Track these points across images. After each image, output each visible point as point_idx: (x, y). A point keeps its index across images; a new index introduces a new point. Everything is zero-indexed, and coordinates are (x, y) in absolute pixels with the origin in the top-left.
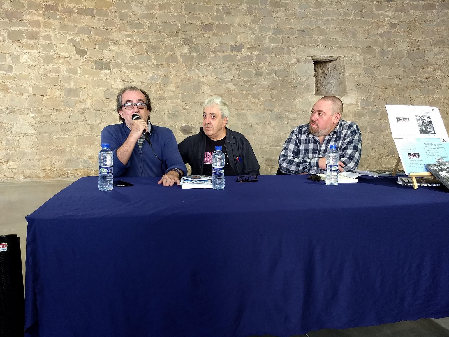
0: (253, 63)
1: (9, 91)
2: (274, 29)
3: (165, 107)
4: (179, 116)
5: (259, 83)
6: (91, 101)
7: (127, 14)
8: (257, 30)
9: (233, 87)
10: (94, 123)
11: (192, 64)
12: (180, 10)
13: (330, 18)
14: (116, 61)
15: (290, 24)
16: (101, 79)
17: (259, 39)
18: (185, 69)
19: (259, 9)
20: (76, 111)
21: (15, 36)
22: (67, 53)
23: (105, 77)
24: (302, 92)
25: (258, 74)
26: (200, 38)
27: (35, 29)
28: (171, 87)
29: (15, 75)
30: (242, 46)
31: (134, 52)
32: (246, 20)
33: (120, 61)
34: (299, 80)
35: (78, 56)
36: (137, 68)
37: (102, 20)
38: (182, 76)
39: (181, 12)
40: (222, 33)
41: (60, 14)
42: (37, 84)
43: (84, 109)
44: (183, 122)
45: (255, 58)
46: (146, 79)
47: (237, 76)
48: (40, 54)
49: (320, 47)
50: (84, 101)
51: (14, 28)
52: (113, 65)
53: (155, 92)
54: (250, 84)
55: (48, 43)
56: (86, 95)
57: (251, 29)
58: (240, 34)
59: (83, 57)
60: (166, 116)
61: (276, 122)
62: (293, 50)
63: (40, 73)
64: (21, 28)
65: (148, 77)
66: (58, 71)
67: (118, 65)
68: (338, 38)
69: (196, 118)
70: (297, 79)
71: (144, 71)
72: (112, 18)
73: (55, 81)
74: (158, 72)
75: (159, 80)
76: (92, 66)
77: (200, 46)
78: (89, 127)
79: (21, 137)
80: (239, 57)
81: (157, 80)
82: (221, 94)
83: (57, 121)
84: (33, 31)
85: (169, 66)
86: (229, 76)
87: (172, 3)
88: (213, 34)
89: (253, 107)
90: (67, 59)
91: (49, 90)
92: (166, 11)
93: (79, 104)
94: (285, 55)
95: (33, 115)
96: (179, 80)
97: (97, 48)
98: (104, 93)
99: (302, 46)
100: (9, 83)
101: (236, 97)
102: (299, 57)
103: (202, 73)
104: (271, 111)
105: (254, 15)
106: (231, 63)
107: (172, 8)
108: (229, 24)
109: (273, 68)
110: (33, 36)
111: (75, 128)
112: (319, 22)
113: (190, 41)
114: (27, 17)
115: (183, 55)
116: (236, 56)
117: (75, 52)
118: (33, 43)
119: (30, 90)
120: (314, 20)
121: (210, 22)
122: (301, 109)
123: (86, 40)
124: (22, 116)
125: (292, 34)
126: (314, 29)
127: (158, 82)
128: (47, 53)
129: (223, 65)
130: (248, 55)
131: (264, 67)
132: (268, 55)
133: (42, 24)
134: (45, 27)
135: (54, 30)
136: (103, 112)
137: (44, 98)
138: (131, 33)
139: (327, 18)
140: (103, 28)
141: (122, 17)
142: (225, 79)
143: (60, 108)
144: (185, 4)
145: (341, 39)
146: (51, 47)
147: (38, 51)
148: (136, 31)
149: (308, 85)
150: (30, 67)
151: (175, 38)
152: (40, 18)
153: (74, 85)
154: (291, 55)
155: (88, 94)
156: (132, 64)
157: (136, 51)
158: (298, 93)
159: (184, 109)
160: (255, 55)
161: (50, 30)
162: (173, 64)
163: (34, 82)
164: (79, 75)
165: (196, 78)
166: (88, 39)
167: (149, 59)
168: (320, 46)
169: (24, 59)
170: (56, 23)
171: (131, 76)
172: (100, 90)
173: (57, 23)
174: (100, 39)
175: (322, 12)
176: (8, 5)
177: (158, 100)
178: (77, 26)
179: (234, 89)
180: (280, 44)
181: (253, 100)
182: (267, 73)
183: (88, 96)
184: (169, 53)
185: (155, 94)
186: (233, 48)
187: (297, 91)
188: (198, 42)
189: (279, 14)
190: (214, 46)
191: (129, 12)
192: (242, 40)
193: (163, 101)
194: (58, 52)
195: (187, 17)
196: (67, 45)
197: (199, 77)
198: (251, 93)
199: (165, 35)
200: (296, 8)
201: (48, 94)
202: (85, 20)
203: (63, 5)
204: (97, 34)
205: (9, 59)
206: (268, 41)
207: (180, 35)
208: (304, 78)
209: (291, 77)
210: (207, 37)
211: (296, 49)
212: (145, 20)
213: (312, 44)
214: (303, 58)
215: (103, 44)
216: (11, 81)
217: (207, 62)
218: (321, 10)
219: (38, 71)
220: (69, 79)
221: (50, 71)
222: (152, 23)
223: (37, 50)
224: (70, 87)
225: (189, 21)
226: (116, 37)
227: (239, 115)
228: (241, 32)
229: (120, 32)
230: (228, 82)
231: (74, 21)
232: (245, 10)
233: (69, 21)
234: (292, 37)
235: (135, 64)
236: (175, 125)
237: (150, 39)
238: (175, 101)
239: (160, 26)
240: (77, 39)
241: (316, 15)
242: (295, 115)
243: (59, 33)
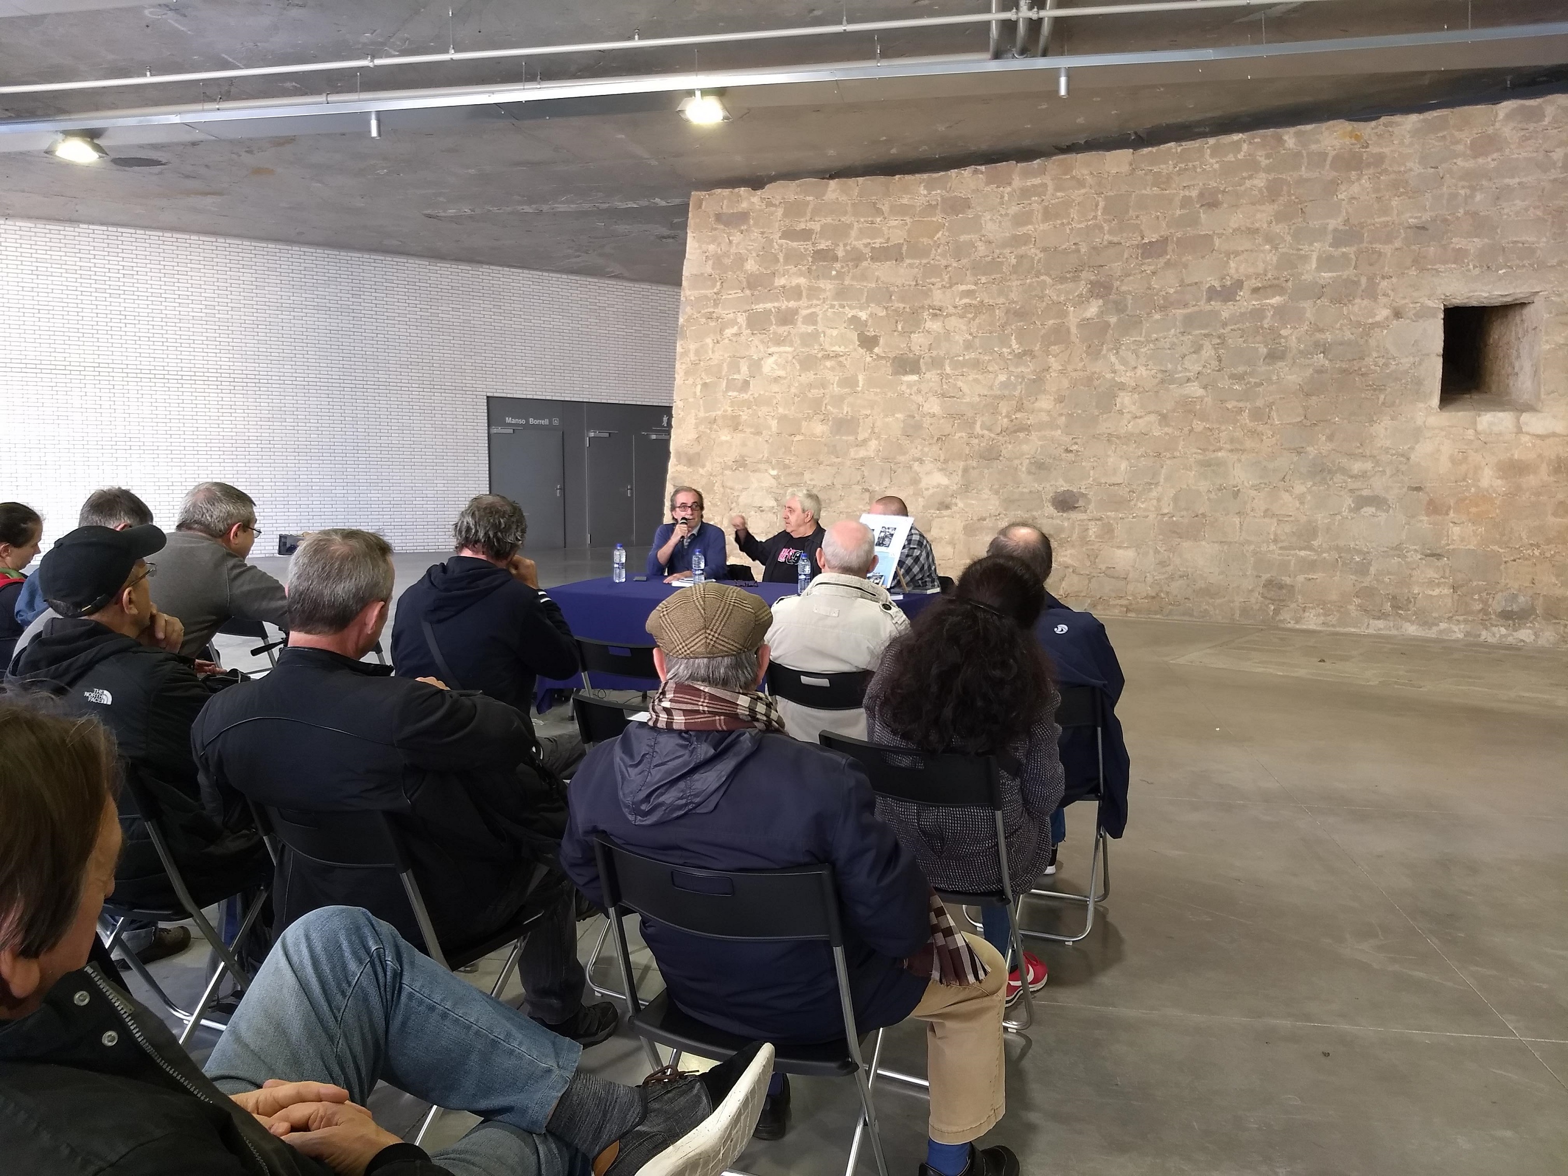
0: (1262, 327)
1: (740, 428)
2: (1335, 230)
3: (1025, 448)
4: (1052, 470)
5: (1275, 378)
6: (877, 442)
7: (972, 245)
8: (1289, 238)
9: (1201, 392)
10: (877, 488)
11: (1103, 344)
12: (1093, 214)
13: (1517, 180)
14: (934, 353)
15: (1385, 211)
16: (901, 395)
17: (1289, 263)
18: (1084, 355)
19: (1301, 182)
20: (848, 463)
21: (757, 323)
22: (843, 347)
23: (908, 391)
24: (1397, 401)
25: (1274, 356)
26: (1132, 278)
27: (792, 304)
28: (1045, 403)
29: (751, 399)
30: (1239, 284)
31: (974, 330)
32: (1259, 216)
33: (942, 354)
34: (1393, 367)
35: (861, 351)
36: (976, 364)
37: (917, 267)
38: (1074, 374)
39: (1095, 217)
40: (1190, 258)
41: (838, 265)
42: (787, 412)
43: (863, 460)
44: (1061, 482)
45: (1269, 314)
46: (991, 388)
47: (1214, 363)
48: (795, 354)
49: (1469, 270)
50: (865, 441)
51: (757, 307)
52: (926, 364)
53: (1007, 416)
54: (1249, 383)
55: (810, 329)
56: (869, 431)
57: (1269, 239)
58: (1237, 254)
59: (871, 351)
60: (1024, 469)
61: (1309, 484)
62: (1384, 284)
63: (793, 390)
64: (769, 305)
65: (997, 382)
66: (823, 385)
67: (937, 363)
68: (1531, 239)
69: (1092, 473)
70: (1386, 365)
71: (991, 369)
72: (938, 258)
73: (817, 404)
74: (1019, 370)
75: (1019, 387)
76: (886, 369)
77: (1129, 297)
78: (867, 495)
79: (753, 513)
80: (1225, 315)
81: (1015, 389)
82: (1165, 411)
83: (812, 483)
84: (788, 308)
85: (1048, 353)
86: (1193, 366)
87: (1074, 200)
88: (1165, 263)
89: (1249, 444)
90: (841, 359)
91: (804, 424)
92: (1059, 222)
93: (855, 448)
94: (1358, 301)
95: (774, 473)
96: (1066, 383)
97: (900, 328)
98: (902, 425)
99: (1413, 272)
100: (741, 413)
101: (1203, 417)
102: (1404, 302)
103: (1124, 362)
104: (1299, 453)
105: (1283, 200)
106: (1203, 331)
107: (1074, 213)
108: (1211, 233)
109: (1318, 336)
110: (787, 318)
111: (841, 498)
112: (1479, 197)
113: (1105, 287)
114: (780, 281)
115: (1084, 324)
116: (1216, 314)
117: (858, 343)
118: (785, 334)
119: (774, 424)
120: (1462, 192)
121: (1163, 233)
122: (1388, 448)
123: (881, 314)
124: (757, 475)
125: (1389, 240)
126: (1458, 218)
127: (1017, 393)
128: (808, 350)
129: (1182, 338)
130: (1251, 307)
131: (1291, 336)
132: (1307, 305)
133: (804, 294)
134: (809, 298)
135: (824, 302)
136: (896, 463)
137: (796, 439)
138: (973, 287)
139: (1507, 181)
140: (917, 285)
141: (959, 251)
142: (1181, 372)
143: (821, 458)
144: (1106, 197)
145: (1544, 239)
146: (815, 336)
147: (793, 349)
148: (984, 280)
149: (1419, 382)
150: (777, 379)
151: (1071, 285)
152: (802, 281)
153: (849, 411)
154: (1375, 299)
155: (873, 428)
156: (967, 357)
157: (979, 327)
158: (1383, 404)
159: (1068, 451)
160: (1272, 306)
161: (818, 302)
162: (1056, 347)
163: (781, 410)
164: (859, 389)
165: (1109, 376)
166: (884, 313)
167: (1004, 341)
168: (1471, 267)
169: (769, 365)
170: (828, 286)
171: (960, 384)
172: (897, 418)
173: (831, 287)
174: (908, 310)
175: (1493, 165)
176: (753, 262)
177: (1011, 433)
178: (866, 287)
179: (1201, 398)
180: (1349, 273)
181: (1251, 425)
182: (1301, 352)
183: (873, 432)
184: (1051, 322)
185: (1005, 420)
186: (1212, 294)
187: (1382, 397)
188: (1124, 288)
189: (1355, 189)
190: (1164, 293)
191: (974, 237)
192: (1242, 269)
193: (1022, 435)
194: (827, 347)
195: (1106, 228)
196: (844, 330)
197: (1114, 372)
198: (1248, 405)
199: (1049, 280)
200: (1410, 165)
201: (803, 431)
202: (884, 271)
203: (845, 245)
204: (902, 299)
205: (744, 369)
206: (1314, 266)
207: (1084, 275)
208: (1406, 362)
209: (1369, 361)
210: (1148, 272)
211: (1394, 280)
212: (1007, 251)
213: (1445, 262)
214: (1411, 306)
215: (913, 319)
216: (745, 409)
217: (1141, 335)
218: (1489, 162)
219: (789, 387)
220: (841, 399)
221: (811, 386)
222: (1022, 256)
223: (791, 346)
224: (841, 415)
225: (1111, 238)
226: (940, 301)
227: (1206, 464)
228: (1240, 249)
229: (951, 287)
230: (1189, 380)
231: (864, 277)
232: (1260, 190)
233: (853, 278)
234: (1387, 249)
235: (973, 355)
236: (1040, 489)
237: (1013, 296)
238: (1048, 433)
239: (1039, 261)
240: (863, 315)
241: (1472, 178)
242: (1369, 465)
243: (832, 306)
